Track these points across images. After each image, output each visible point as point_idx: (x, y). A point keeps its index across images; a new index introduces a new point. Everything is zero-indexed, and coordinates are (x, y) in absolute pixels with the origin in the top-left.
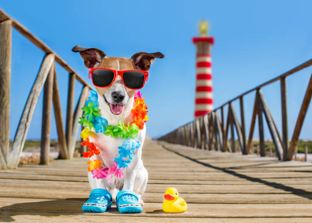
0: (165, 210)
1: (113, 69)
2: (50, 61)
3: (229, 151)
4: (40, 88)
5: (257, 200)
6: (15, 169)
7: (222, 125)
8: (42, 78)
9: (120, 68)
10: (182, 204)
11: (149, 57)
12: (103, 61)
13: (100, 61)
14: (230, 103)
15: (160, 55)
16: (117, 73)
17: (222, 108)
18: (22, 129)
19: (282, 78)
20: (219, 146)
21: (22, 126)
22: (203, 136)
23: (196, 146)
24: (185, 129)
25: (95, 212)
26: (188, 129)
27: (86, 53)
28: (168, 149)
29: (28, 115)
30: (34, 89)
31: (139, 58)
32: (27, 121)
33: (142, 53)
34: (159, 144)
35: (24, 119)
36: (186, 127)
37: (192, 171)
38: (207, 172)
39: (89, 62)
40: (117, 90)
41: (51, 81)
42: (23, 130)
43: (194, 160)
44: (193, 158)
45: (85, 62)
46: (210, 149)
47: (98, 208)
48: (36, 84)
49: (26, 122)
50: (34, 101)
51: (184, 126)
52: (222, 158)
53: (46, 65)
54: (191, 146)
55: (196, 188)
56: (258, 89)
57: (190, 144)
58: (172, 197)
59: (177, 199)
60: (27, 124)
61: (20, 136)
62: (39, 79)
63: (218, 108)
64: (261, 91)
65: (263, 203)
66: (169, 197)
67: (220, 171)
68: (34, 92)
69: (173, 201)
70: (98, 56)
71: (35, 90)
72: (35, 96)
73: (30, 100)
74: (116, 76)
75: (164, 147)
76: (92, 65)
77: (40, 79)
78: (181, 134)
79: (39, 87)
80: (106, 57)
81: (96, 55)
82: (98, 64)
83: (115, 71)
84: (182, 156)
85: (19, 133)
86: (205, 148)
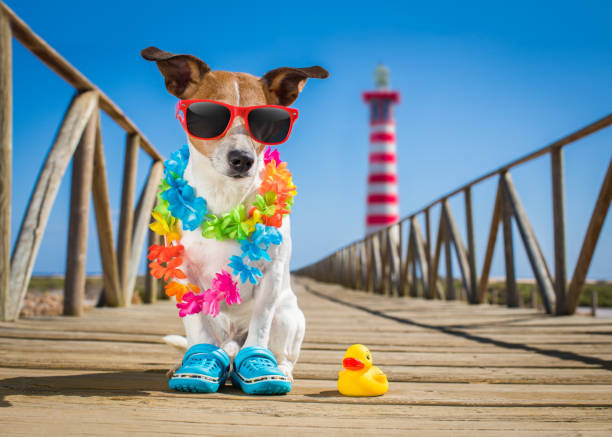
0: (343, 390)
1: (227, 102)
2: (87, 106)
3: (439, 298)
4: (63, 159)
5: (531, 377)
6: (12, 321)
7: (427, 248)
8: (70, 139)
9: (241, 99)
10: (379, 379)
11: (296, 76)
12: (205, 81)
13: (198, 81)
14: (443, 200)
15: (320, 72)
16: (236, 111)
17: (426, 211)
18: (26, 241)
19: (555, 150)
20: (420, 289)
21: (27, 236)
22: (388, 269)
23: (371, 288)
24: (350, 253)
25: (198, 392)
26: (357, 253)
27: (172, 65)
28: (317, 294)
29: (40, 213)
30: (51, 160)
31: (278, 81)
32: (38, 225)
33: (285, 69)
34: (297, 283)
35: (31, 222)
36: (352, 249)
37: (378, 331)
38: (407, 332)
39: (174, 83)
40: (238, 147)
41: (90, 146)
42: (30, 244)
43: (376, 313)
44: (374, 308)
45: (168, 84)
46: (401, 294)
47: (204, 384)
48: (55, 152)
49: (34, 226)
50: (52, 185)
51: (348, 247)
52: (430, 310)
53: (80, 114)
54: (361, 289)
55: (398, 357)
56: (503, 172)
57: (358, 285)
58: (359, 363)
59: (368, 368)
60: (38, 231)
61: (23, 254)
62: (63, 141)
63: (419, 212)
64: (509, 176)
65: (545, 383)
66: (352, 364)
67: (433, 330)
68: (51, 166)
69: (362, 371)
70: (195, 72)
71: (54, 163)
72: (54, 175)
73: (43, 183)
74: (234, 117)
75: (307, 288)
76: (181, 90)
77: (67, 140)
78: (343, 262)
79: (63, 157)
80: (211, 74)
81: (190, 69)
82: (193, 86)
83: (232, 107)
84: (348, 305)
85: (21, 250)
86: (391, 294)
